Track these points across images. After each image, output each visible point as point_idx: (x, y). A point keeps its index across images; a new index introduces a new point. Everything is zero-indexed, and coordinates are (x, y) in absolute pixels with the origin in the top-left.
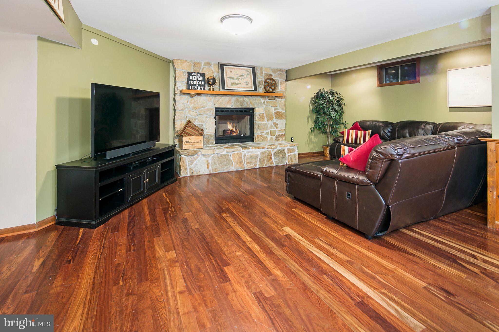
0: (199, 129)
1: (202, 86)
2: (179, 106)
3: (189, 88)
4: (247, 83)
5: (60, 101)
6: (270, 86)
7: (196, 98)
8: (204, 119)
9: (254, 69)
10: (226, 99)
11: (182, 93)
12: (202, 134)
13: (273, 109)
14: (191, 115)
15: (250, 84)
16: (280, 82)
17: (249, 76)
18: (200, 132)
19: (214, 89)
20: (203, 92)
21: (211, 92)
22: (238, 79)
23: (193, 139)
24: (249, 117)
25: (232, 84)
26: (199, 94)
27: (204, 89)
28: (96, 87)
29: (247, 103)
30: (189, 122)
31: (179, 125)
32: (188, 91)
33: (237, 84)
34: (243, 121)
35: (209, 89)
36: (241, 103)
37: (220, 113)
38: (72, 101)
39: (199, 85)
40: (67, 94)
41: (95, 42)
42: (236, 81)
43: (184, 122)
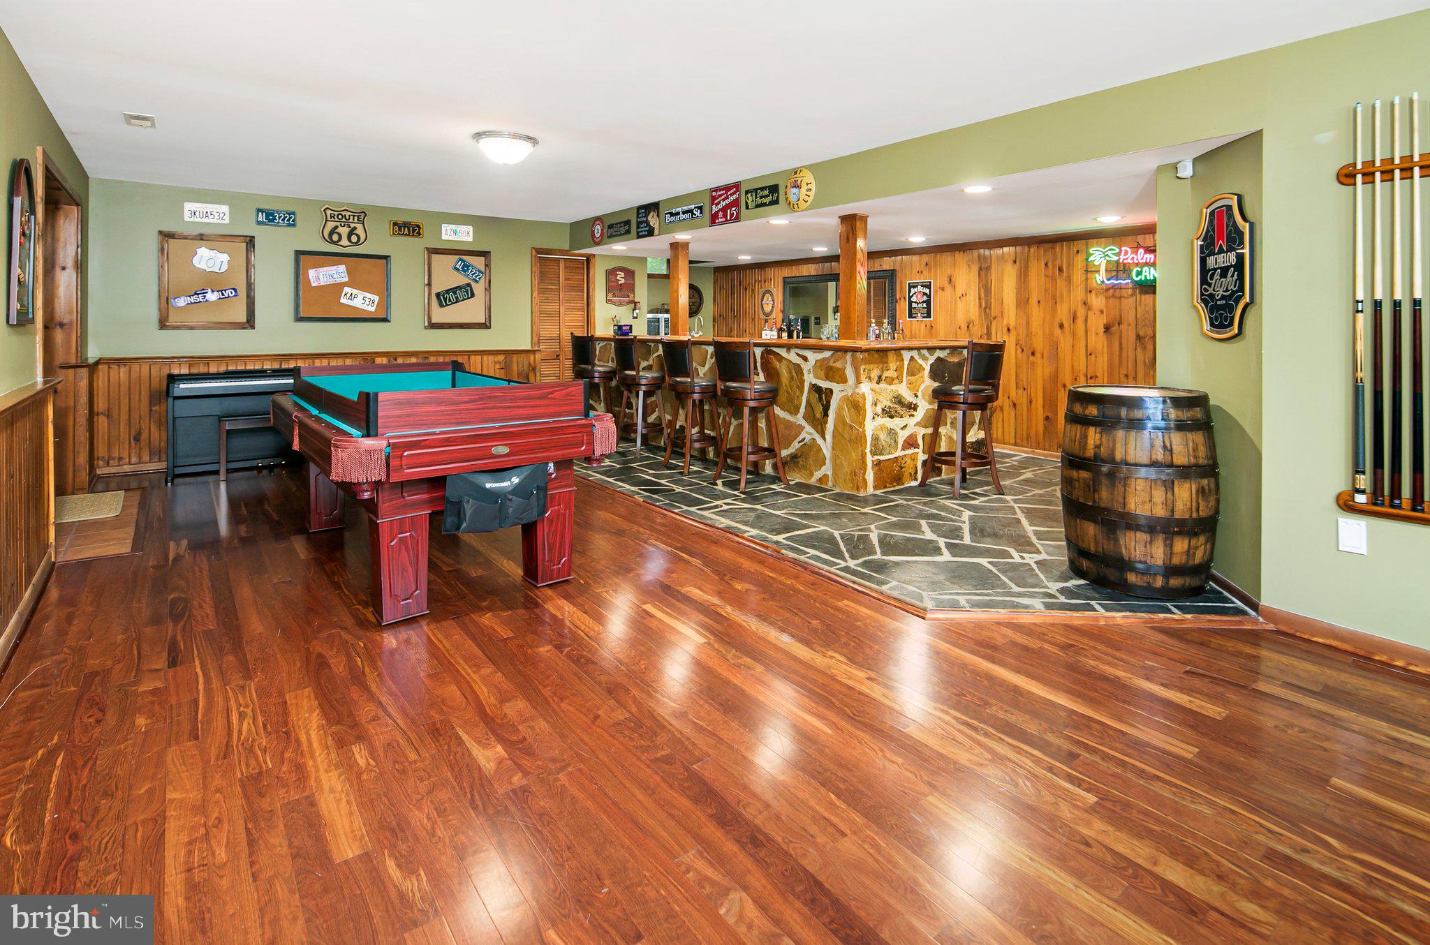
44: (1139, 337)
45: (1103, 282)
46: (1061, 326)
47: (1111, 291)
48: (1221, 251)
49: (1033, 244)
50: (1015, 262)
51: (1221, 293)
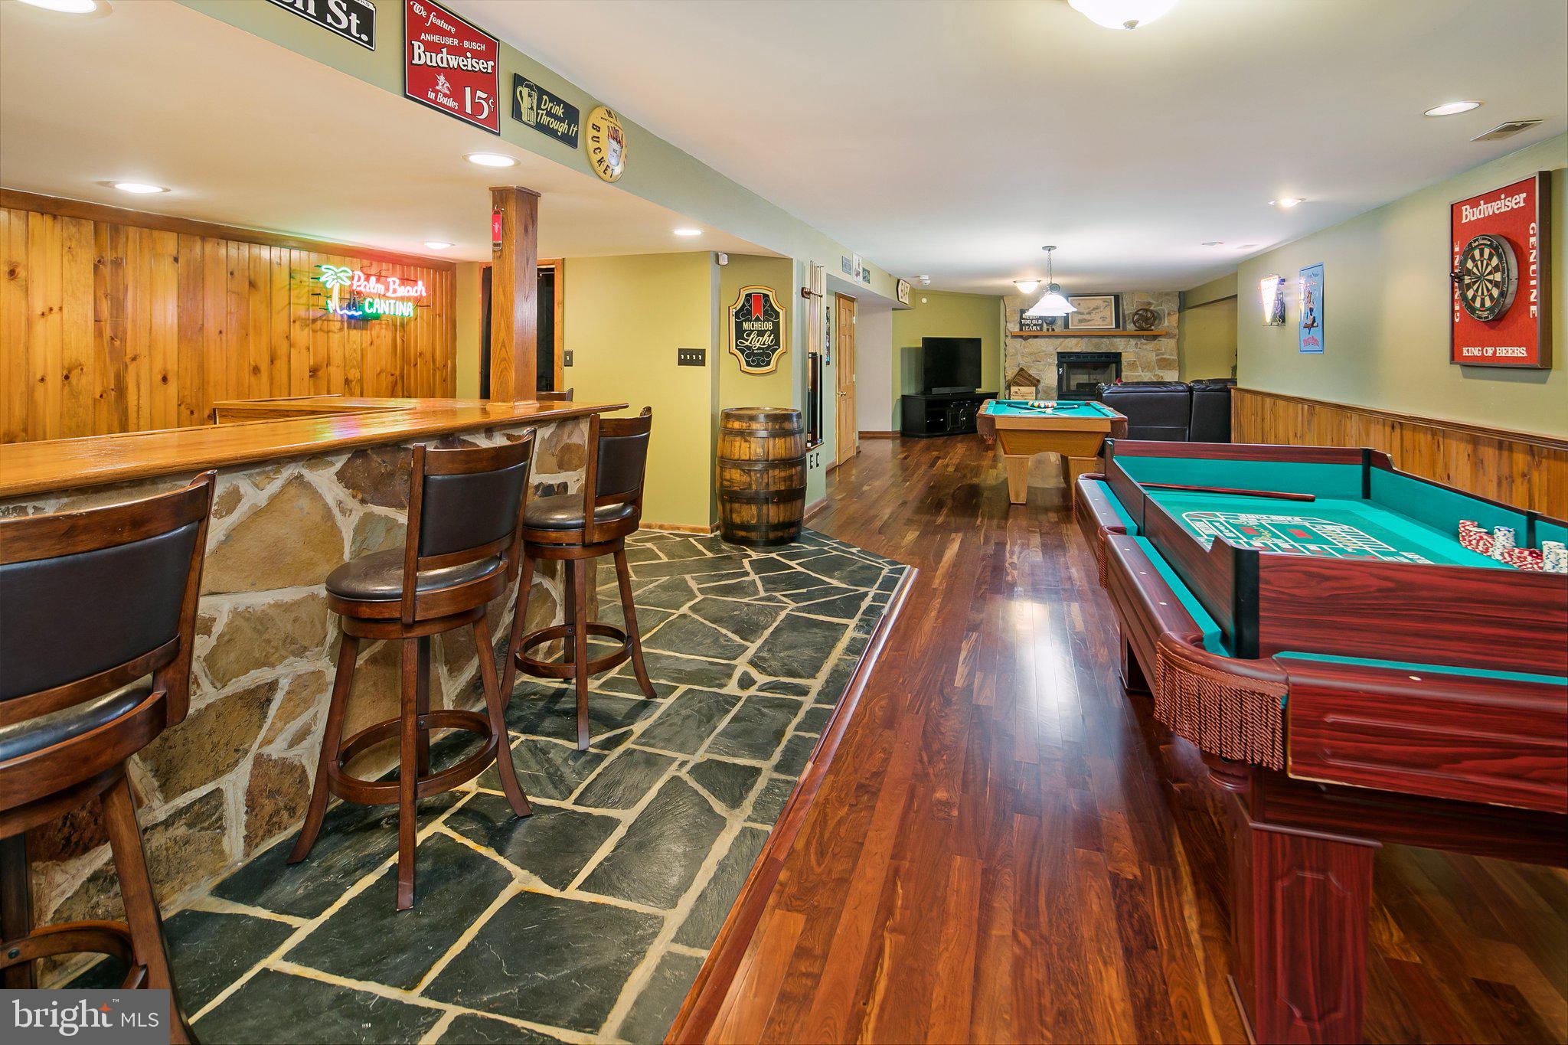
0: (1034, 378)
1: (1039, 325)
2: (1011, 350)
3: (1021, 330)
4: (1103, 318)
5: (903, 350)
6: (1146, 320)
7: (1031, 341)
8: (1041, 367)
9: (1117, 298)
10: (1074, 341)
11: (1014, 337)
12: (1036, 386)
13: (1154, 354)
14: (1023, 362)
15: (1108, 320)
16: (1166, 312)
17: (1108, 309)
18: (1035, 383)
19: (1053, 330)
20: (1039, 334)
21: (1051, 333)
22: (1089, 313)
23: (1023, 389)
24: (1114, 365)
25: (1080, 321)
26: (1036, 337)
27: (1041, 330)
28: (925, 340)
29: (1105, 346)
30: (1022, 370)
31: (1011, 373)
32: (1021, 333)
33: (1089, 321)
34: (1109, 371)
35: (1048, 330)
36: (1096, 346)
37: (1067, 360)
38: (910, 349)
39: (1035, 325)
40: (907, 345)
41: (924, 300)
42: (1087, 317)
43: (1016, 370)
44: (347, 382)
45: (335, 311)
46: (256, 370)
47: (319, 322)
48: (758, 319)
49: (212, 236)
50: (176, 260)
51: (758, 345)
